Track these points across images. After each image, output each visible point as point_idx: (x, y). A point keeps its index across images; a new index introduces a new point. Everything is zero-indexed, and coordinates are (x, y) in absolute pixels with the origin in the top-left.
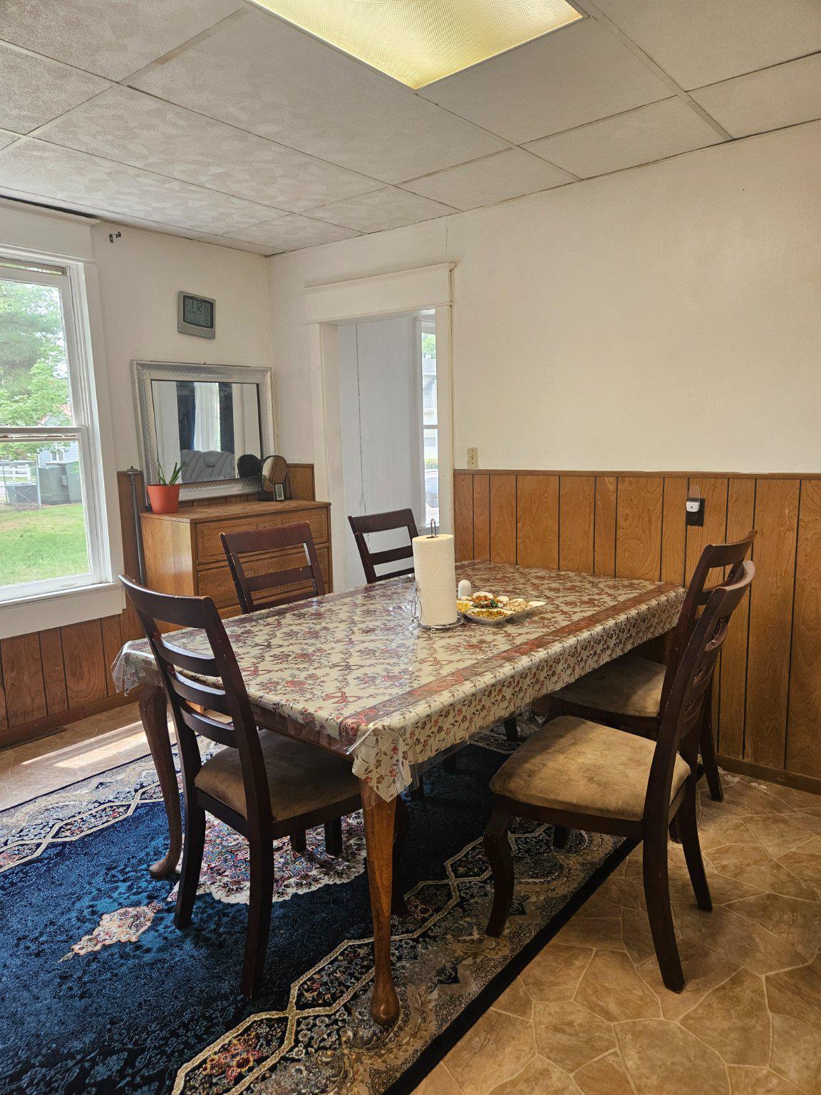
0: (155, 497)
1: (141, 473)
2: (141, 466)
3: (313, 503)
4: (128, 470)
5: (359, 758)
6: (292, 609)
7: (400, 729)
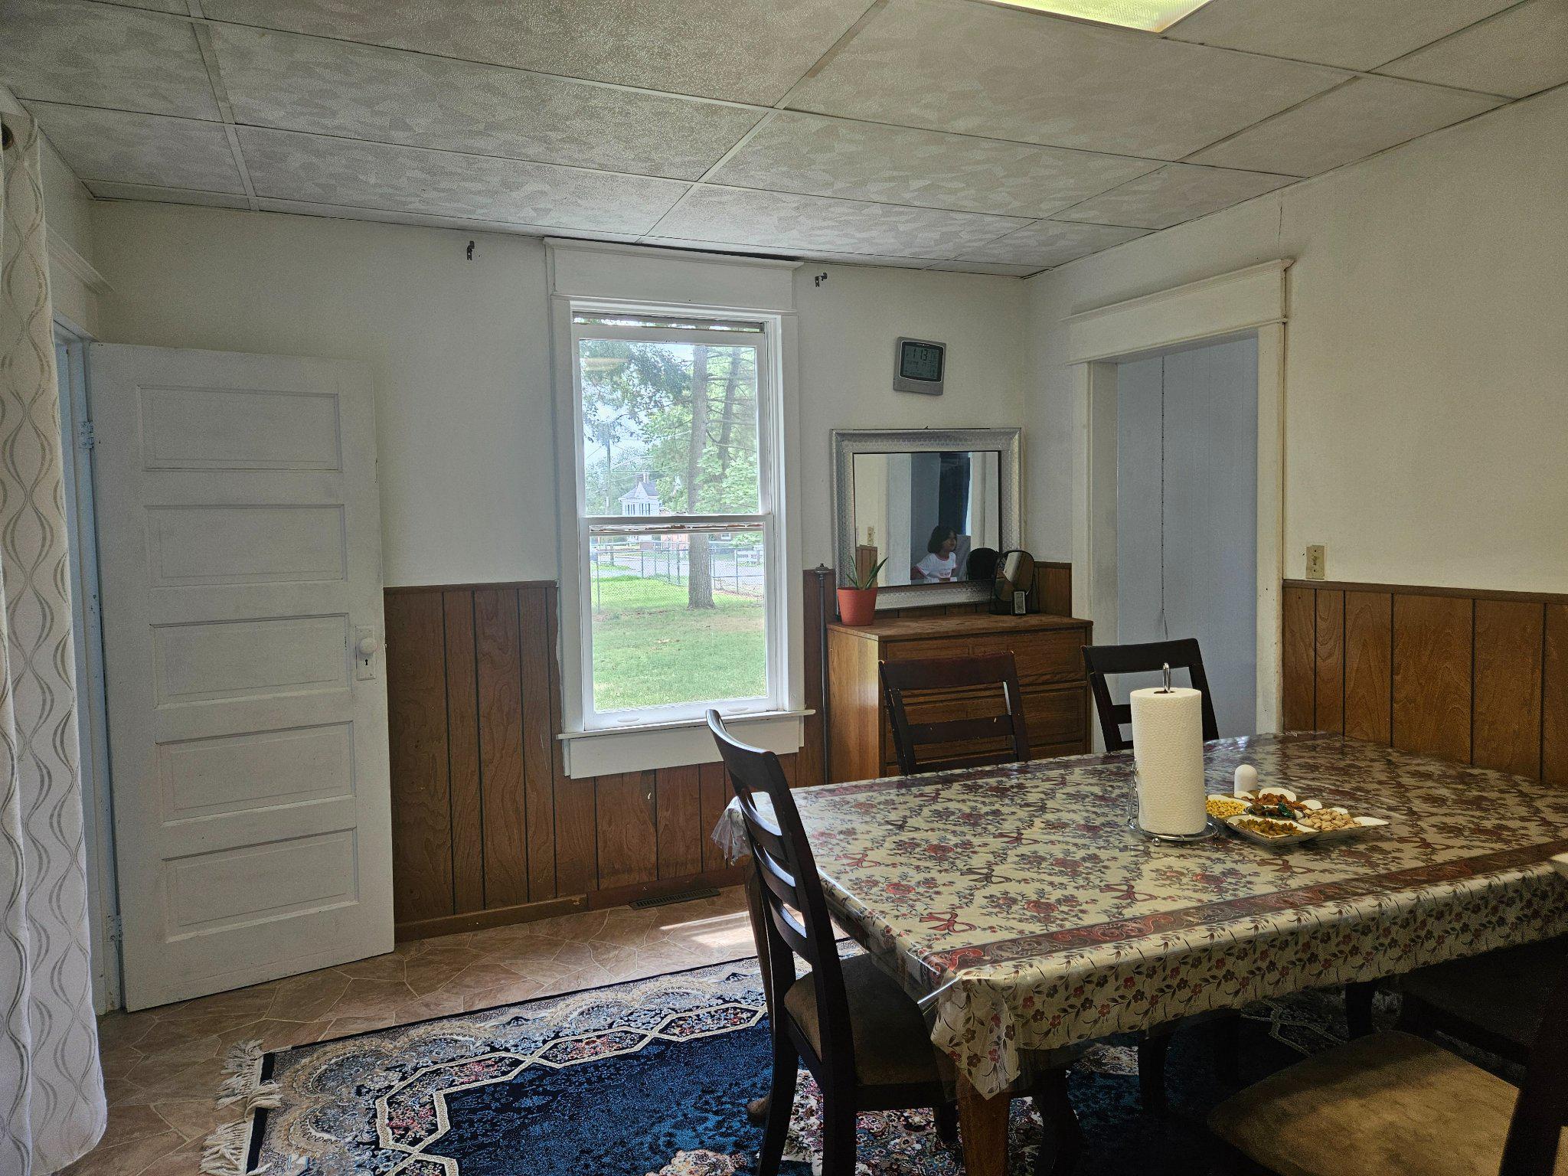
0: (845, 602)
1: (832, 572)
2: (834, 565)
3: (1066, 620)
4: (817, 569)
5: (942, 1020)
6: (968, 776)
7: (1003, 989)
